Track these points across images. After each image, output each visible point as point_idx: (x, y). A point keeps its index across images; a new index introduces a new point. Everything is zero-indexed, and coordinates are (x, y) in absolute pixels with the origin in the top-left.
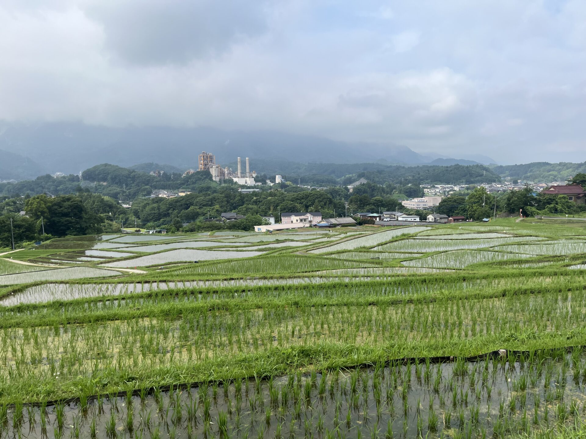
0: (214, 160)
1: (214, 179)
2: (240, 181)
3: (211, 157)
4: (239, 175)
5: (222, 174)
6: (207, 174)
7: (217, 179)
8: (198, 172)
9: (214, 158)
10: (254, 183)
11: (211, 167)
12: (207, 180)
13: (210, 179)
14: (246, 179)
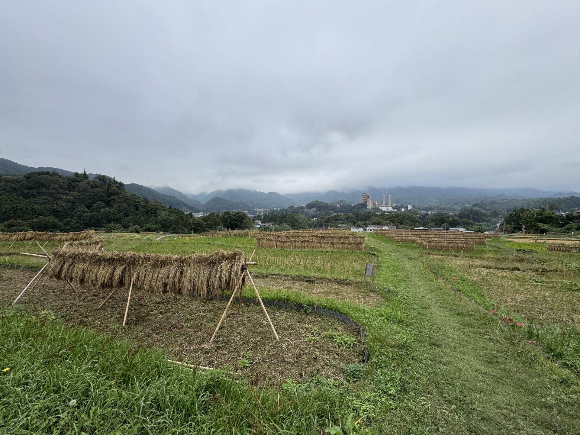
0: (370, 197)
1: (368, 207)
2: (384, 209)
3: (368, 196)
4: (384, 205)
5: (374, 204)
6: (364, 205)
7: (370, 208)
8: (360, 204)
9: (370, 196)
10: (392, 210)
11: (368, 201)
12: (364, 208)
13: (366, 208)
14: (388, 207)
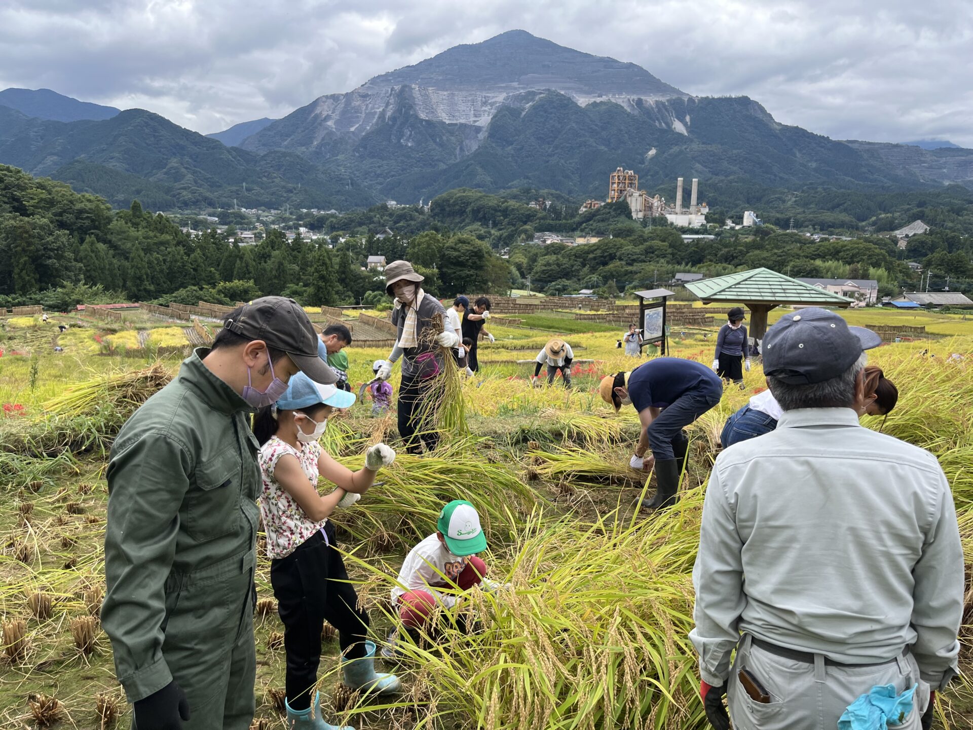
0: (636, 183)
1: (634, 216)
2: (678, 219)
3: (631, 178)
4: (678, 208)
5: (649, 207)
6: (623, 208)
7: (641, 215)
8: (608, 204)
10: (705, 224)
11: (630, 196)
12: (623, 218)
13: (629, 215)
14: (690, 216)
